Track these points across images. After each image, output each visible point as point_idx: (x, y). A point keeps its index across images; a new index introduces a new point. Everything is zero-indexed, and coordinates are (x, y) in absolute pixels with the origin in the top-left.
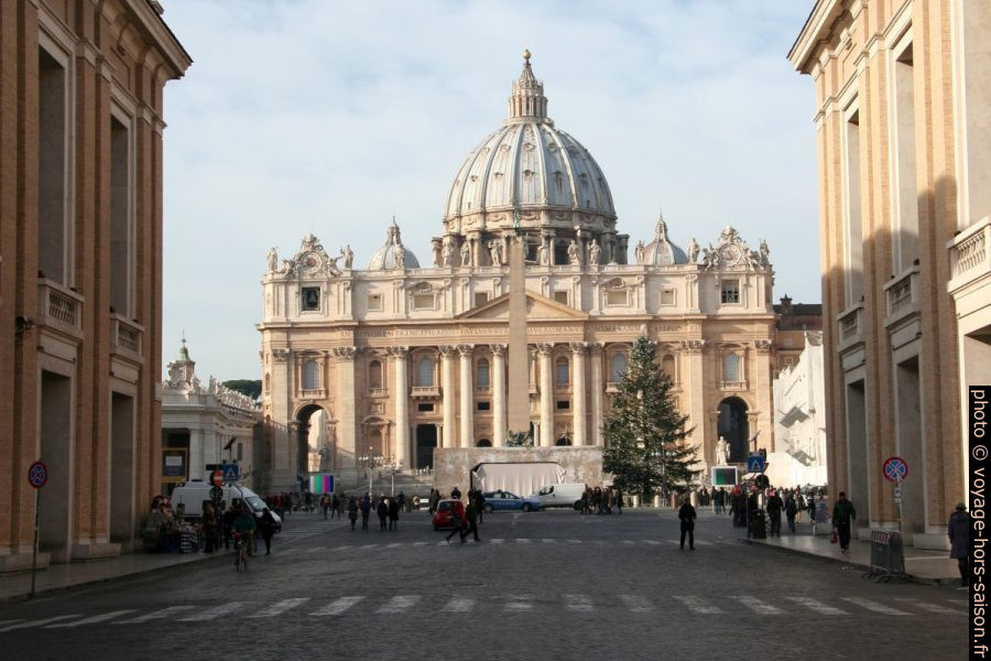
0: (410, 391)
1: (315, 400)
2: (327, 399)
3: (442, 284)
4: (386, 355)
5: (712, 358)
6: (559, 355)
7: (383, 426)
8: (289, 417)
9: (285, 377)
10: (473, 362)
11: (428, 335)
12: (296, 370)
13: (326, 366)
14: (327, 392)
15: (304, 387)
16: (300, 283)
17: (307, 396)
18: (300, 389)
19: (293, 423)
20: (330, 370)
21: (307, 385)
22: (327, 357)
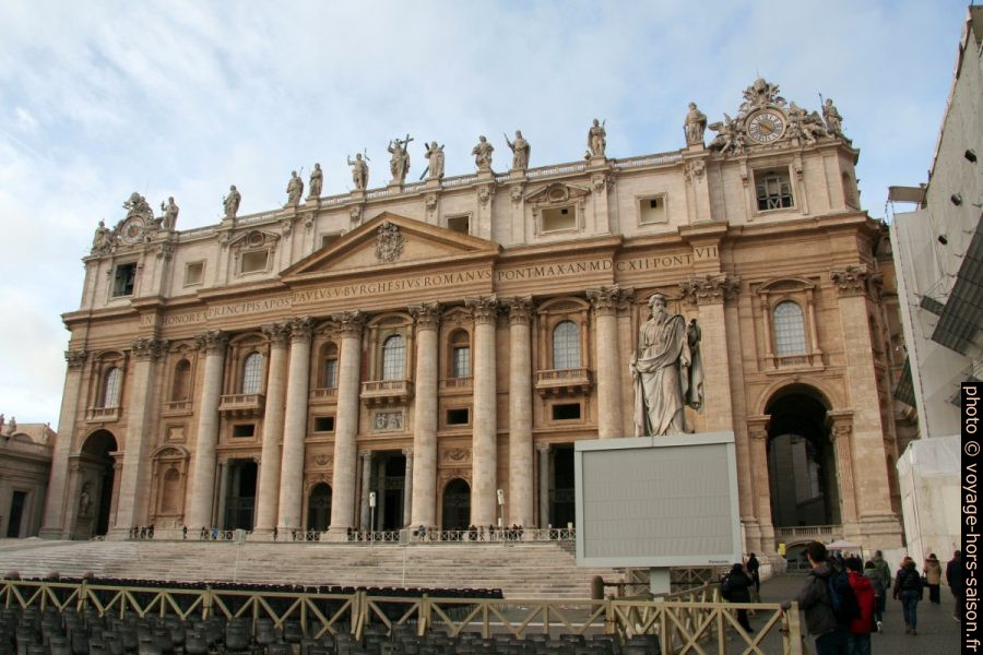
1: (103, 423)
2: (119, 420)
3: (278, 230)
4: (197, 349)
5: (747, 311)
6: (453, 326)
7: (179, 460)
8: (72, 449)
9: (76, 391)
10: (311, 349)
11: (251, 311)
12: (91, 380)
13: (125, 371)
14: (121, 410)
16: (115, 259)
18: (91, 407)
20: (129, 377)
22: (127, 359)
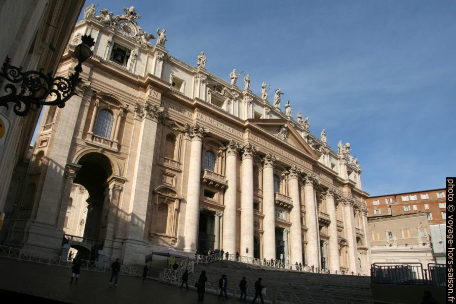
0: (202, 173)
1: (104, 149)
2: (118, 153)
4: (184, 132)
7: (173, 200)
8: (70, 158)
9: (77, 111)
11: (222, 128)
12: (91, 110)
13: (123, 120)
14: (119, 146)
15: (95, 130)
16: (114, 37)
17: (96, 143)
18: (90, 131)
19: (73, 167)
21: (98, 131)
22: (126, 110)
